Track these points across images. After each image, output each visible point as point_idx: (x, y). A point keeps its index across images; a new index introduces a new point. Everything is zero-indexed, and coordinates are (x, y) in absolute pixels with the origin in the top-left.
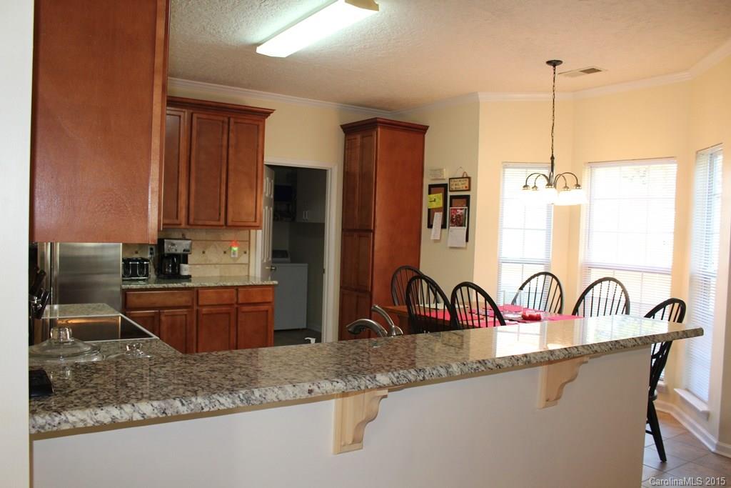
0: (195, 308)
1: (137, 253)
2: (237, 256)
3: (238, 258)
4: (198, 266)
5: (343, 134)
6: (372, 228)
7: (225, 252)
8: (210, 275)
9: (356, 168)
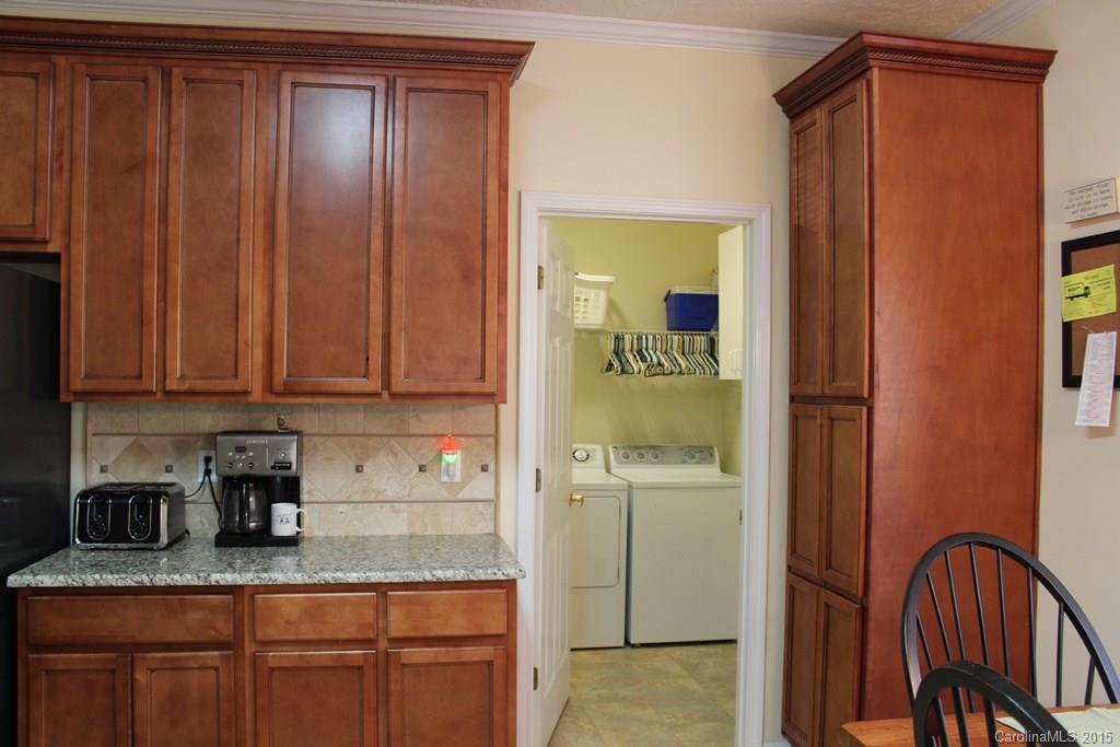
0: (249, 648)
1: (169, 469)
2: (458, 479)
3: (463, 485)
4: (342, 508)
5: (788, 121)
6: (866, 395)
7: (422, 468)
8: (378, 532)
9: (819, 217)
